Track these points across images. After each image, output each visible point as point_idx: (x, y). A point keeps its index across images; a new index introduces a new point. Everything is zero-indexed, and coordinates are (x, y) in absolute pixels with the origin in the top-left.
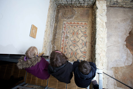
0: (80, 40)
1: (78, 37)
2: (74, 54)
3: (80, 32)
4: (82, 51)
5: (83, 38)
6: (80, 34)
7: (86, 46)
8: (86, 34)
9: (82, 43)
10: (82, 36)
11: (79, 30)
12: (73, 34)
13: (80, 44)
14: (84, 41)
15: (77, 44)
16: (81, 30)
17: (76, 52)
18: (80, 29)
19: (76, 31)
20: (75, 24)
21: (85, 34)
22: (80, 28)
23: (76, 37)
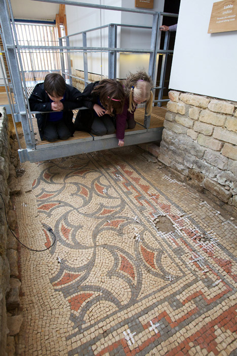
0: (89, 241)
1: (112, 249)
2: (92, 190)
3: (119, 287)
4: (60, 209)
5: (78, 259)
6: (110, 274)
7: (50, 230)
8: (66, 292)
9: (74, 236)
10: (90, 266)
11: (133, 301)
12: (149, 257)
13: (81, 227)
14: (68, 245)
15: (98, 218)
16: (121, 308)
17: (86, 194)
18: (132, 311)
19: (149, 282)
20: (193, 328)
21: (77, 287)
22: (135, 325)
23: (119, 245)
